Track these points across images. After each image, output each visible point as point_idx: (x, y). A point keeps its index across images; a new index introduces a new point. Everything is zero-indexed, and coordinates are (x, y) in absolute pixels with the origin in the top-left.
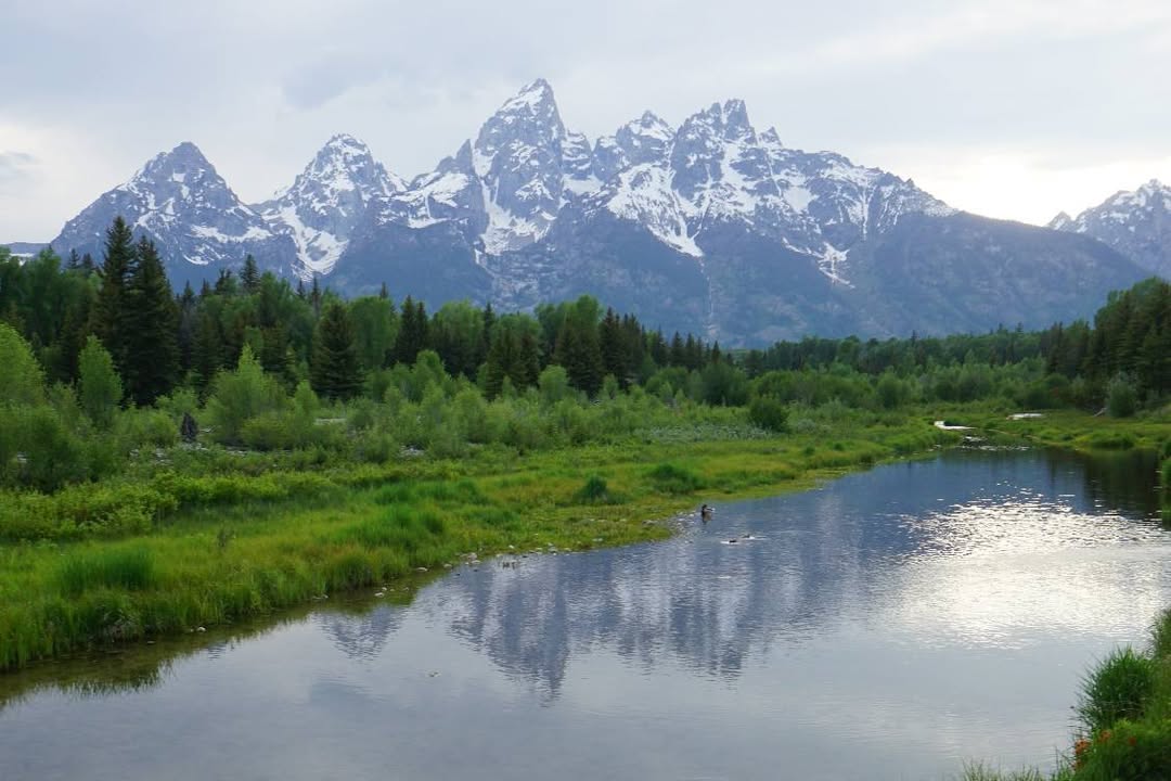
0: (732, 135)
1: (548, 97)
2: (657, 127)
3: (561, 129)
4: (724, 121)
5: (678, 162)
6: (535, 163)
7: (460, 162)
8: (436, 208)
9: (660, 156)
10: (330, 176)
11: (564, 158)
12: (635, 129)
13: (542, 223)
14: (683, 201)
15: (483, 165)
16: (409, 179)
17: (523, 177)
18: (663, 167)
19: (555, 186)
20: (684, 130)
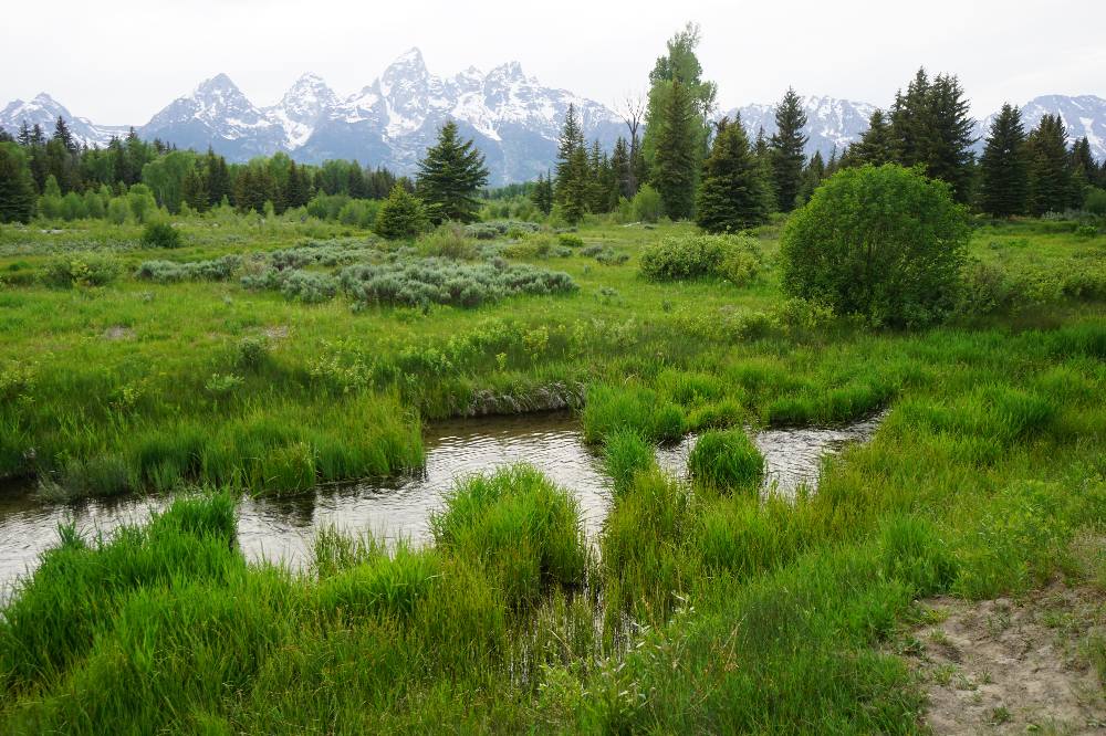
0: (514, 80)
1: (419, 57)
2: (476, 73)
3: (427, 74)
4: (510, 72)
5: (487, 92)
6: (414, 90)
7: (374, 89)
8: (362, 113)
9: (477, 88)
10: (303, 94)
11: (430, 88)
12: (466, 74)
13: (417, 122)
14: (492, 113)
15: (386, 91)
16: (347, 97)
17: (407, 97)
18: (480, 93)
19: (424, 102)
20: (489, 76)
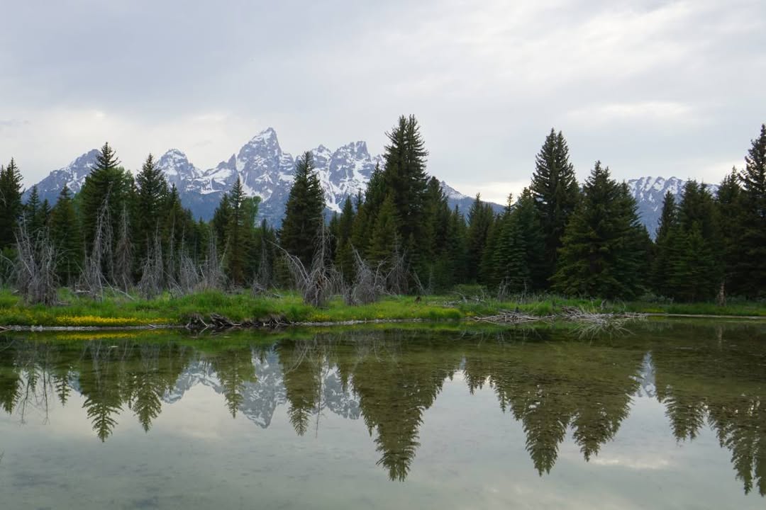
0: (359, 157)
1: (274, 136)
2: (325, 152)
3: (279, 151)
4: (356, 150)
5: (333, 168)
6: (266, 166)
7: (231, 164)
8: (215, 185)
9: (324, 165)
10: (166, 168)
11: (281, 164)
12: (315, 153)
13: (267, 194)
14: (335, 187)
15: (240, 166)
16: (204, 171)
17: (260, 172)
18: (326, 170)
19: (274, 177)
20: (336, 154)
